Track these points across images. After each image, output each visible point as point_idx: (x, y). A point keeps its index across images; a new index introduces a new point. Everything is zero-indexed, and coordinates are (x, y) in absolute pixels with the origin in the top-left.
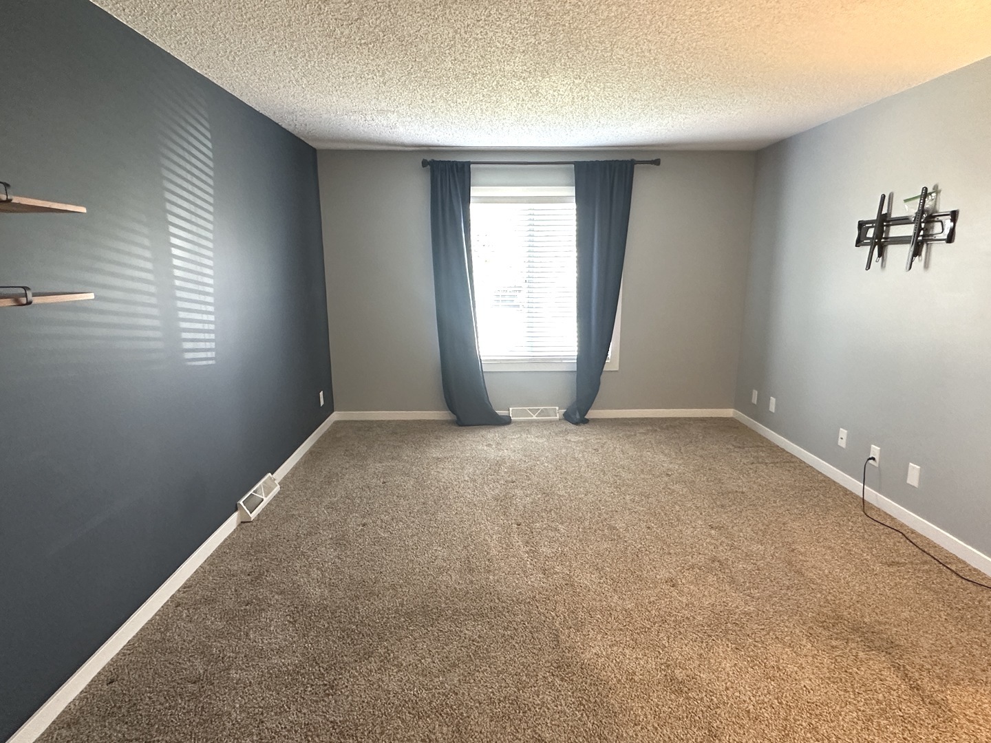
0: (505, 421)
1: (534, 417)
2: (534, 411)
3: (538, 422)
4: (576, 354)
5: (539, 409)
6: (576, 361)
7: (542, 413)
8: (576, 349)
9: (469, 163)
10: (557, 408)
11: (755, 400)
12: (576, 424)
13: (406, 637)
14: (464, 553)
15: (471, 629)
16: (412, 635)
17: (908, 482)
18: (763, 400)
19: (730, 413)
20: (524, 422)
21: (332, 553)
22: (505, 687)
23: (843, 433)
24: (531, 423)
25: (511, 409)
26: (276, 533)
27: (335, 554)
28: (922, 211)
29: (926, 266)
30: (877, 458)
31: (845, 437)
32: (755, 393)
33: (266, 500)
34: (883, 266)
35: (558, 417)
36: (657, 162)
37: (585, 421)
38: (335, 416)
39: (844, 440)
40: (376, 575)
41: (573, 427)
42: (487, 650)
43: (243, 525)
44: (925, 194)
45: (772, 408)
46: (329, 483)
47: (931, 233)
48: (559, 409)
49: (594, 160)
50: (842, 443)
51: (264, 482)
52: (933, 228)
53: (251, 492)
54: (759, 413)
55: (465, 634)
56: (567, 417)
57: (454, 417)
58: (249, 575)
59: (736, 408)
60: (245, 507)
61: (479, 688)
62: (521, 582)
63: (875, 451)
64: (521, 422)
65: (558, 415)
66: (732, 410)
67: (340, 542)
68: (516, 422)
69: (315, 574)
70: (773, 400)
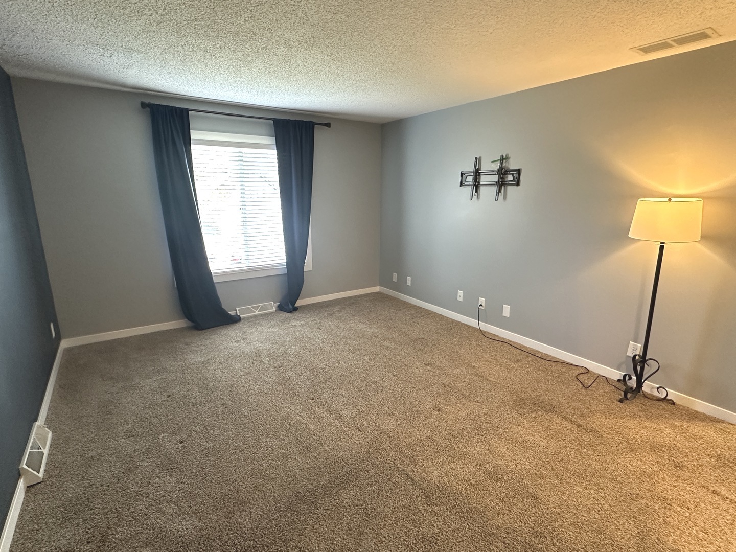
0: (235, 320)
1: (257, 312)
2: (256, 308)
3: (261, 315)
4: (285, 261)
5: (259, 306)
6: (286, 267)
7: (262, 309)
8: (285, 257)
9: (187, 110)
10: (273, 303)
11: (395, 280)
12: (291, 312)
13: (305, 528)
14: (291, 437)
15: (348, 496)
16: (308, 525)
17: (503, 315)
18: (402, 279)
19: (377, 289)
20: (251, 317)
21: (171, 482)
22: (409, 531)
23: (460, 293)
24: (256, 317)
25: (237, 309)
26: (86, 483)
27: (174, 480)
28: (501, 168)
29: (505, 198)
30: (483, 305)
31: (462, 295)
32: (395, 275)
33: (46, 452)
34: (478, 198)
35: (274, 309)
36: (328, 125)
37: (296, 309)
38: (64, 344)
39: (462, 298)
40: (233, 484)
41: (289, 315)
42: (372, 508)
43: (33, 490)
44: (502, 159)
45: (409, 283)
46: (109, 412)
47: (506, 180)
48: (274, 303)
49: (287, 119)
50: (460, 299)
51: (36, 434)
52: (507, 177)
53: (28, 450)
54: (400, 286)
55: (347, 503)
56: (281, 308)
57: (190, 324)
58: (89, 543)
59: (380, 286)
60: (30, 470)
61: (393, 542)
62: (350, 443)
63: (482, 301)
64: (248, 318)
65: (274, 307)
66: (378, 287)
67: (169, 466)
68: (244, 318)
69: (170, 509)
70: (409, 278)
